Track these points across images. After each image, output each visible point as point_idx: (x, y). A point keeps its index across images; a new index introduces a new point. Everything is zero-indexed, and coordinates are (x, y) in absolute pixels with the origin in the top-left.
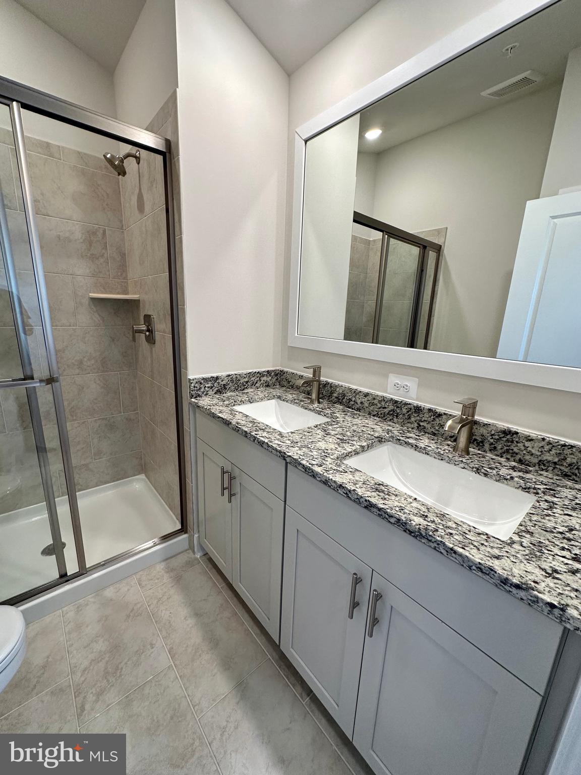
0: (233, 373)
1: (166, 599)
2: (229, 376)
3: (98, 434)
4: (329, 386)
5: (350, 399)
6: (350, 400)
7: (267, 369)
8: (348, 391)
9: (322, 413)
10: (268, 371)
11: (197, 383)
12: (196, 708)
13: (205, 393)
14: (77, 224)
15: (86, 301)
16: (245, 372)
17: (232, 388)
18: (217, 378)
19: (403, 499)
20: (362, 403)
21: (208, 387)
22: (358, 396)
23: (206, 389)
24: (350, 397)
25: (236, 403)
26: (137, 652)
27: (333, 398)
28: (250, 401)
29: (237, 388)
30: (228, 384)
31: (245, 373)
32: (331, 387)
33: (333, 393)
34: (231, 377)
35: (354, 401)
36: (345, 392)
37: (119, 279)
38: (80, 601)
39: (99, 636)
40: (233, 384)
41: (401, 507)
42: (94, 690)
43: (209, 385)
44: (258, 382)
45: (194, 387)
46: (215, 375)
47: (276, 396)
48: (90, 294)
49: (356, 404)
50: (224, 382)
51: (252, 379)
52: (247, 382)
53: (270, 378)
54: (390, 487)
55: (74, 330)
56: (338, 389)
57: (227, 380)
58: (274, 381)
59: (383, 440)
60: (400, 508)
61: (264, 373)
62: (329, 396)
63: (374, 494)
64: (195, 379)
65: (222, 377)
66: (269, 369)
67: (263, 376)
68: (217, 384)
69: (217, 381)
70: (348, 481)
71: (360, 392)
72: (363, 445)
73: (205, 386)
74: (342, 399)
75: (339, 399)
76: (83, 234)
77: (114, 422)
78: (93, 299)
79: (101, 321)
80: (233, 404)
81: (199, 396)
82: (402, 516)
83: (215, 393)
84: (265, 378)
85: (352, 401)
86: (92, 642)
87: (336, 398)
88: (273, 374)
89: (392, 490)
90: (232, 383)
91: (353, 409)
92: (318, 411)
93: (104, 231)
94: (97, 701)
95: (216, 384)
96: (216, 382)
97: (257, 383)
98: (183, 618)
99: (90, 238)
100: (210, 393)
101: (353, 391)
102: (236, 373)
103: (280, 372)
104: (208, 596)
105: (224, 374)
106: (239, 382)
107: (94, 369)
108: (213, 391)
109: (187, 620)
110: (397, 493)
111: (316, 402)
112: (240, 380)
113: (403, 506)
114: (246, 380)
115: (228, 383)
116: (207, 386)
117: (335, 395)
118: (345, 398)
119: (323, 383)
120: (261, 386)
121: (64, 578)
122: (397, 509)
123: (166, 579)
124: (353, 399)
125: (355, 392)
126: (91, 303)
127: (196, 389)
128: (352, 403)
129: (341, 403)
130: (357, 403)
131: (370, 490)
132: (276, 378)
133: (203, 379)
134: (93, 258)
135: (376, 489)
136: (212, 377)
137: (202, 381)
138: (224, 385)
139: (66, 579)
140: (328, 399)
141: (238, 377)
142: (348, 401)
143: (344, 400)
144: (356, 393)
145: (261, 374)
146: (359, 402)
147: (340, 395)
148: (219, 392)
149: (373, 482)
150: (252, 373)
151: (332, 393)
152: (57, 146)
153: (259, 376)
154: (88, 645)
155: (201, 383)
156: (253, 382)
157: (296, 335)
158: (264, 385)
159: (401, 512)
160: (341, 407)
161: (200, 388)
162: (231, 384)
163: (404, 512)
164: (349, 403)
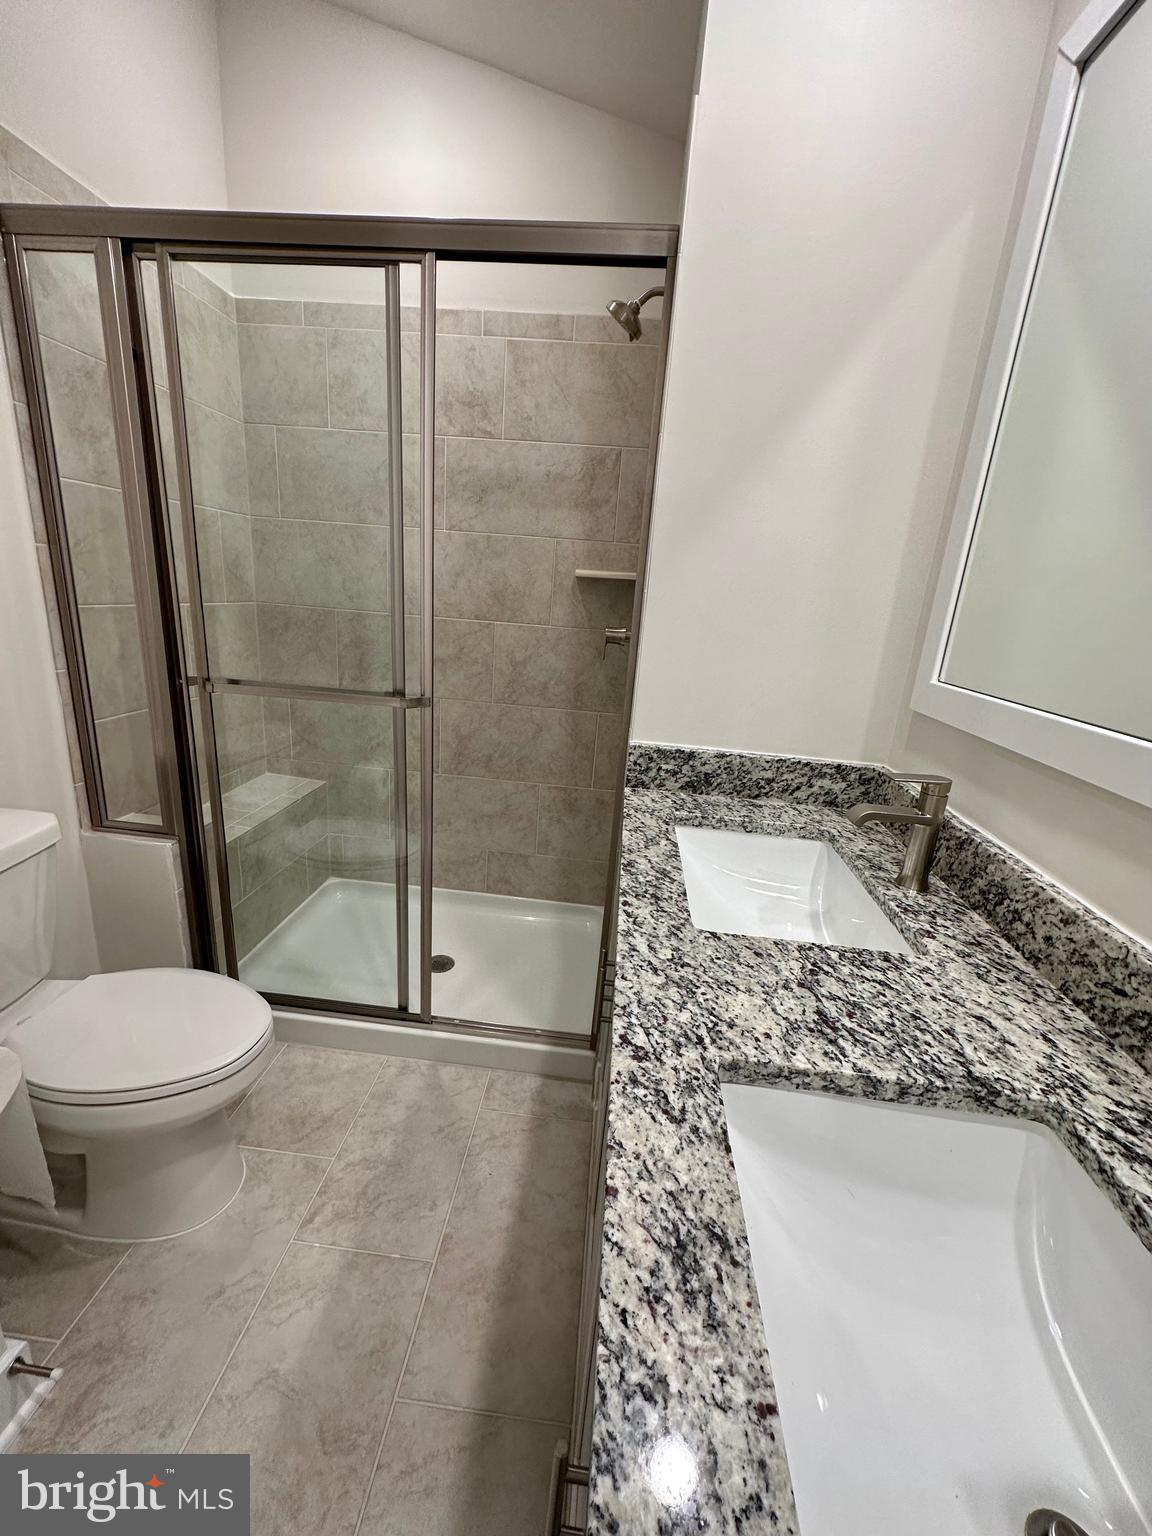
0: (736, 751)
1: (501, 1143)
2: (723, 756)
3: (549, 812)
4: (972, 849)
5: (1016, 911)
6: (1017, 916)
7: (837, 761)
8: (1016, 885)
9: (896, 921)
10: (839, 766)
11: (641, 756)
12: (409, 1377)
13: (658, 782)
14: (578, 448)
15: (569, 582)
16: (769, 754)
17: (727, 786)
18: (691, 755)
19: (719, 1361)
20: (1048, 939)
21: (667, 771)
22: (1041, 911)
23: (662, 773)
24: (1020, 906)
25: (705, 822)
26: (412, 1196)
27: (975, 890)
28: (745, 828)
29: (738, 788)
30: (718, 775)
31: (768, 758)
32: (976, 855)
33: (975, 876)
34: (728, 759)
35: (1027, 925)
36: (1008, 884)
37: (629, 542)
38: (411, 1060)
39: (394, 1130)
40: (733, 777)
41: (663, 1381)
42: (337, 1203)
43: (670, 767)
44: (803, 788)
45: (635, 763)
46: (687, 747)
47: (826, 834)
48: (577, 571)
49: (1029, 936)
50: (707, 769)
51: (785, 777)
52: (769, 781)
53: (843, 785)
54: (742, 1278)
55: (545, 630)
56: (991, 868)
57: (716, 766)
58: (853, 796)
59: (1000, 1102)
60: (649, 1383)
61: (825, 770)
62: (965, 881)
63: (650, 1253)
64: (640, 747)
65: (705, 756)
66: (845, 762)
67: (822, 776)
68: (690, 769)
69: (691, 763)
70: (643, 1151)
71: (1053, 901)
72: (877, 1073)
73: (660, 768)
74: (996, 905)
75: (988, 900)
76: (584, 464)
77: (576, 800)
78: (581, 579)
79: (586, 619)
80: (696, 822)
81: (643, 785)
82: (606, 1417)
83: (682, 788)
84: (826, 783)
85: (1020, 920)
86: (382, 1132)
87: (982, 892)
88: (853, 776)
89: (733, 1292)
90: (728, 774)
91: (1017, 948)
92: (891, 910)
93: (619, 454)
94: (328, 1223)
95: (686, 769)
96: (687, 763)
97: (798, 788)
98: (498, 1200)
99: (594, 469)
100: (670, 783)
101: (1031, 889)
102: (745, 752)
103: (877, 776)
104: (559, 1195)
105: (713, 749)
106: (749, 776)
107: (563, 700)
108: (676, 781)
109: (501, 1208)
110: (731, 1320)
111: (914, 886)
112: (749, 773)
113: (675, 1386)
114: (769, 775)
115: (719, 772)
116: (664, 767)
117: (981, 883)
118: (1006, 902)
119: (958, 834)
120: (812, 799)
121: (401, 1014)
122: (635, 1376)
123: (524, 1111)
124: (1027, 917)
125: (1036, 894)
126: (577, 586)
127: (638, 768)
128: (1021, 928)
129: (989, 915)
130: (1033, 933)
131: (657, 1232)
132: (863, 789)
133: (658, 751)
134: (594, 505)
135: (681, 1245)
136: (678, 751)
137: (655, 756)
138: (706, 774)
139: (404, 1016)
140: (961, 889)
141: (748, 763)
142: (1010, 917)
143: (1001, 910)
144: (1041, 900)
145: (814, 771)
146: (1041, 932)
147: (993, 889)
148: (691, 787)
149: (710, 1211)
150: (788, 763)
151: (975, 872)
152: (569, 316)
153: (810, 774)
154: (377, 1132)
155: (651, 759)
156: (789, 786)
157: (934, 681)
158: (822, 799)
159: (628, 1398)
160: (988, 927)
161: (648, 769)
162: (724, 776)
163: (640, 1412)
164: (1011, 923)
